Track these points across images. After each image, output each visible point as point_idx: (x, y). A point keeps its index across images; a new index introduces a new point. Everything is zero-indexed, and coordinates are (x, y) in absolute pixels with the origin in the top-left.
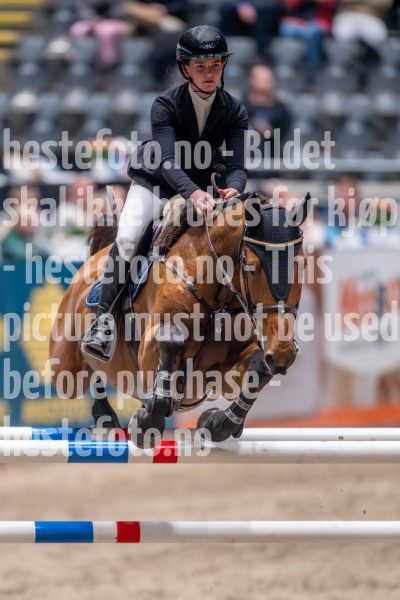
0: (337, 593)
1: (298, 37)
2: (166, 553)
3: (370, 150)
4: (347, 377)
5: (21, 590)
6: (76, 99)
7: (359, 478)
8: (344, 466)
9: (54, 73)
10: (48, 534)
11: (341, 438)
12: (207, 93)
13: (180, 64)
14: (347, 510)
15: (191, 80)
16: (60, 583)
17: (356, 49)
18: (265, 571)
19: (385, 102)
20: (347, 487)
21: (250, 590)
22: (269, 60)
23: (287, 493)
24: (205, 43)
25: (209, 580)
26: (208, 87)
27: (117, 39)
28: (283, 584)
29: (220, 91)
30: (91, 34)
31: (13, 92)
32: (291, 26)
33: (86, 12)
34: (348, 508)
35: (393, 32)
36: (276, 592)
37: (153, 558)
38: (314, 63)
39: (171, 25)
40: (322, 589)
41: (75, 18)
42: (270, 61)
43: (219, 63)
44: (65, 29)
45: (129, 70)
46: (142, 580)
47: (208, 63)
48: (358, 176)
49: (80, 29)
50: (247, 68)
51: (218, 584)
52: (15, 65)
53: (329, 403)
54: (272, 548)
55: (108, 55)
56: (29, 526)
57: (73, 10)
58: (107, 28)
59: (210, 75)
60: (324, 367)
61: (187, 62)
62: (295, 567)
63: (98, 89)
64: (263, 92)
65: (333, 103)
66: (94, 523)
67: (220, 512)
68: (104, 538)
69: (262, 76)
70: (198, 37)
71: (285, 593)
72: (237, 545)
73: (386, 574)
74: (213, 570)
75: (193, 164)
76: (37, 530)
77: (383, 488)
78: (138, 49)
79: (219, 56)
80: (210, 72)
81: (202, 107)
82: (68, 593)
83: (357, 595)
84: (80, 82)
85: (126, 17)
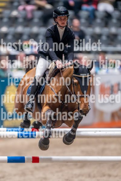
0: (99, 178)
1: (87, 10)
2: (47, 166)
3: (109, 44)
4: (102, 113)
5: (3, 177)
6: (20, 29)
7: (105, 143)
9: (13, 21)
10: (11, 160)
11: (100, 131)
12: (63, 27)
13: (54, 18)
14: (102, 153)
15: (58, 23)
16: (15, 175)
17: (104, 14)
18: (77, 171)
19: (113, 30)
20: (101, 146)
21: (72, 177)
22: (78, 17)
23: (84, 148)
24: (62, 12)
25: (60, 174)
27: (32, 11)
28: (82, 175)
30: (24, 9)
32: (85, 7)
33: (23, 3)
35: (116, 9)
36: (80, 178)
37: (43, 167)
38: (92, 18)
39: (48, 7)
40: (94, 177)
41: (20, 5)
43: (66, 18)
44: (16, 8)
45: (36, 20)
46: (40, 174)
47: (63, 18)
49: (21, 8)
51: (63, 175)
52: (1, 19)
53: (97, 121)
54: (79, 164)
55: (29, 16)
56: (6, 158)
57: (19, 2)
58: (29, 8)
59: (63, 22)
60: (95, 110)
62: (86, 170)
63: (26, 26)
64: (77, 27)
65: (98, 30)
66: (25, 157)
68: (28, 162)
69: (76, 22)
70: (60, 10)
71: (83, 178)
72: (69, 164)
73: (114, 172)
75: (58, 50)
76: (8, 159)
77: (113, 146)
78: (39, 14)
79: (66, 16)
80: (63, 20)
81: (61, 31)
82: (17, 178)
83: (105, 178)
84: (21, 24)
85: (35, 4)
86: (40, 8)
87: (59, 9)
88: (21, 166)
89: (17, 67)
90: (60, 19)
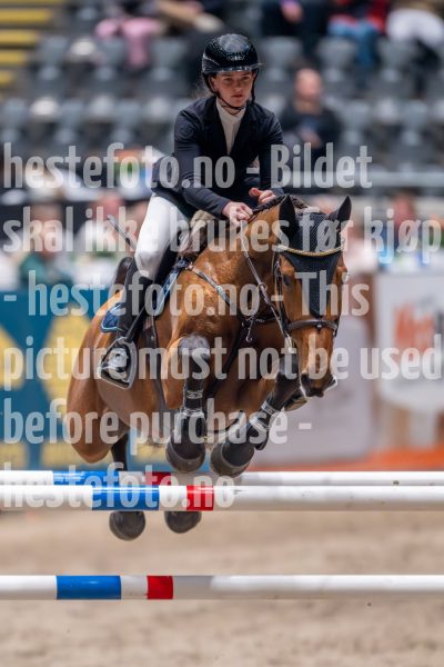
0: (391, 655)
1: (348, 37)
2: (203, 611)
3: (429, 162)
4: (402, 416)
5: (42, 652)
6: (102, 107)
7: (416, 527)
8: (400, 514)
9: (78, 77)
10: (69, 589)
11: (396, 483)
12: (236, 108)
13: (206, 77)
14: (403, 563)
15: (218, 94)
16: (84, 645)
17: (413, 51)
18: (312, 630)
20: (402, 538)
21: (295, 652)
22: (315, 61)
24: (234, 54)
25: (249, 640)
26: (238, 101)
27: (148, 40)
28: (332, 645)
29: (251, 105)
30: (119, 34)
31: (31, 99)
32: (340, 25)
33: (113, 10)
34: (404, 561)
36: (325, 655)
37: (188, 616)
38: (366, 66)
39: (207, 23)
40: (375, 650)
41: (101, 17)
42: (317, 64)
44: (90, 29)
45: (161, 74)
46: (176, 641)
47: (237, 76)
48: (415, 192)
49: (106, 28)
50: (292, 71)
51: (259, 645)
52: (34, 68)
53: (384, 443)
54: (320, 605)
55: (138, 57)
56: (49, 581)
57: (99, 8)
58: (136, 28)
59: (238, 89)
60: (377, 404)
61: (214, 75)
62: (345, 626)
63: (126, 95)
64: (313, 100)
65: (387, 110)
66: (124, 579)
67: (261, 564)
68: (134, 595)
69: (308, 80)
70: (226, 47)
71: (334, 656)
72: (280, 602)
74: (254, 629)
76: (58, 585)
78: (171, 50)
79: (249, 68)
80: (239, 85)
81: (230, 122)
82: (93, 656)
83: (414, 657)
84: (107, 88)
85: (158, 16)
86: (176, 29)
87: (224, 42)
88: (104, 610)
89: (95, 247)
90: (228, 79)
